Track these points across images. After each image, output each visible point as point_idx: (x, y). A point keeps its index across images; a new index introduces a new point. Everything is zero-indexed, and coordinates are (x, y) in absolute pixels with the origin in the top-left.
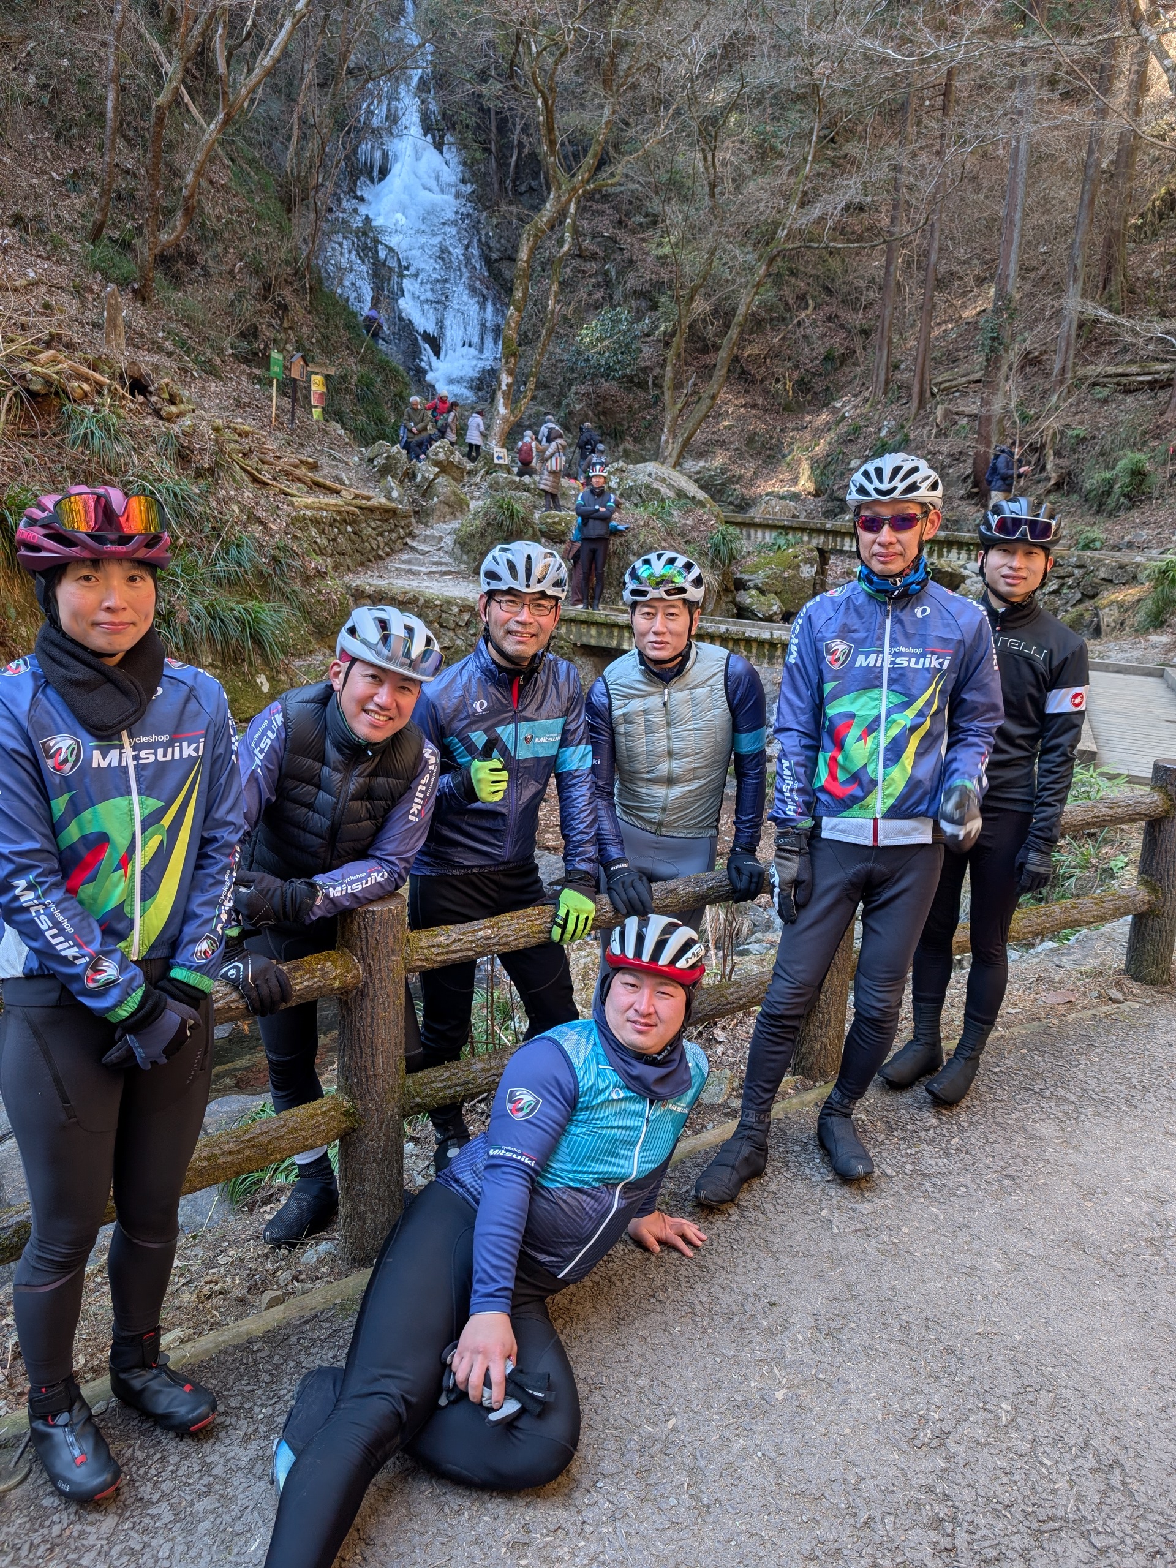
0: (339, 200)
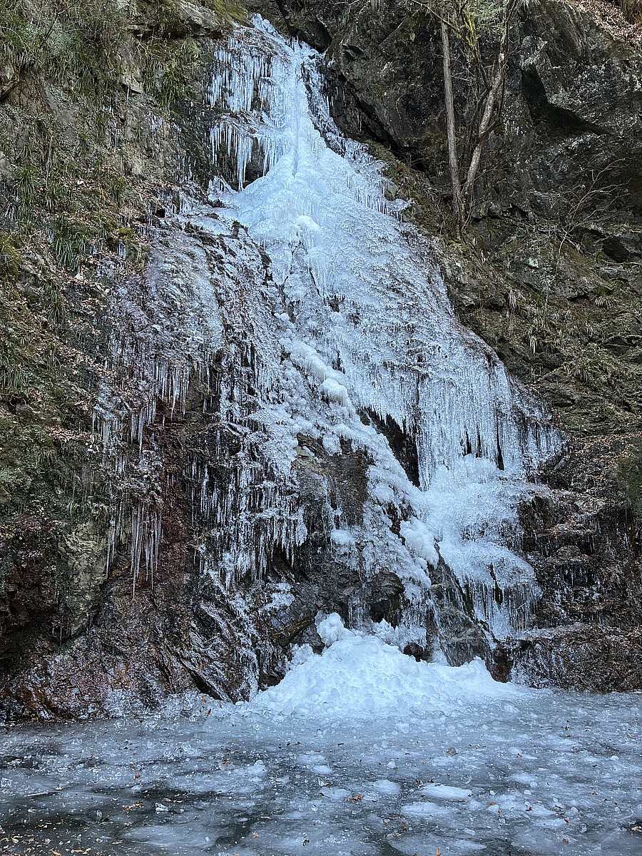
0: (177, 202)
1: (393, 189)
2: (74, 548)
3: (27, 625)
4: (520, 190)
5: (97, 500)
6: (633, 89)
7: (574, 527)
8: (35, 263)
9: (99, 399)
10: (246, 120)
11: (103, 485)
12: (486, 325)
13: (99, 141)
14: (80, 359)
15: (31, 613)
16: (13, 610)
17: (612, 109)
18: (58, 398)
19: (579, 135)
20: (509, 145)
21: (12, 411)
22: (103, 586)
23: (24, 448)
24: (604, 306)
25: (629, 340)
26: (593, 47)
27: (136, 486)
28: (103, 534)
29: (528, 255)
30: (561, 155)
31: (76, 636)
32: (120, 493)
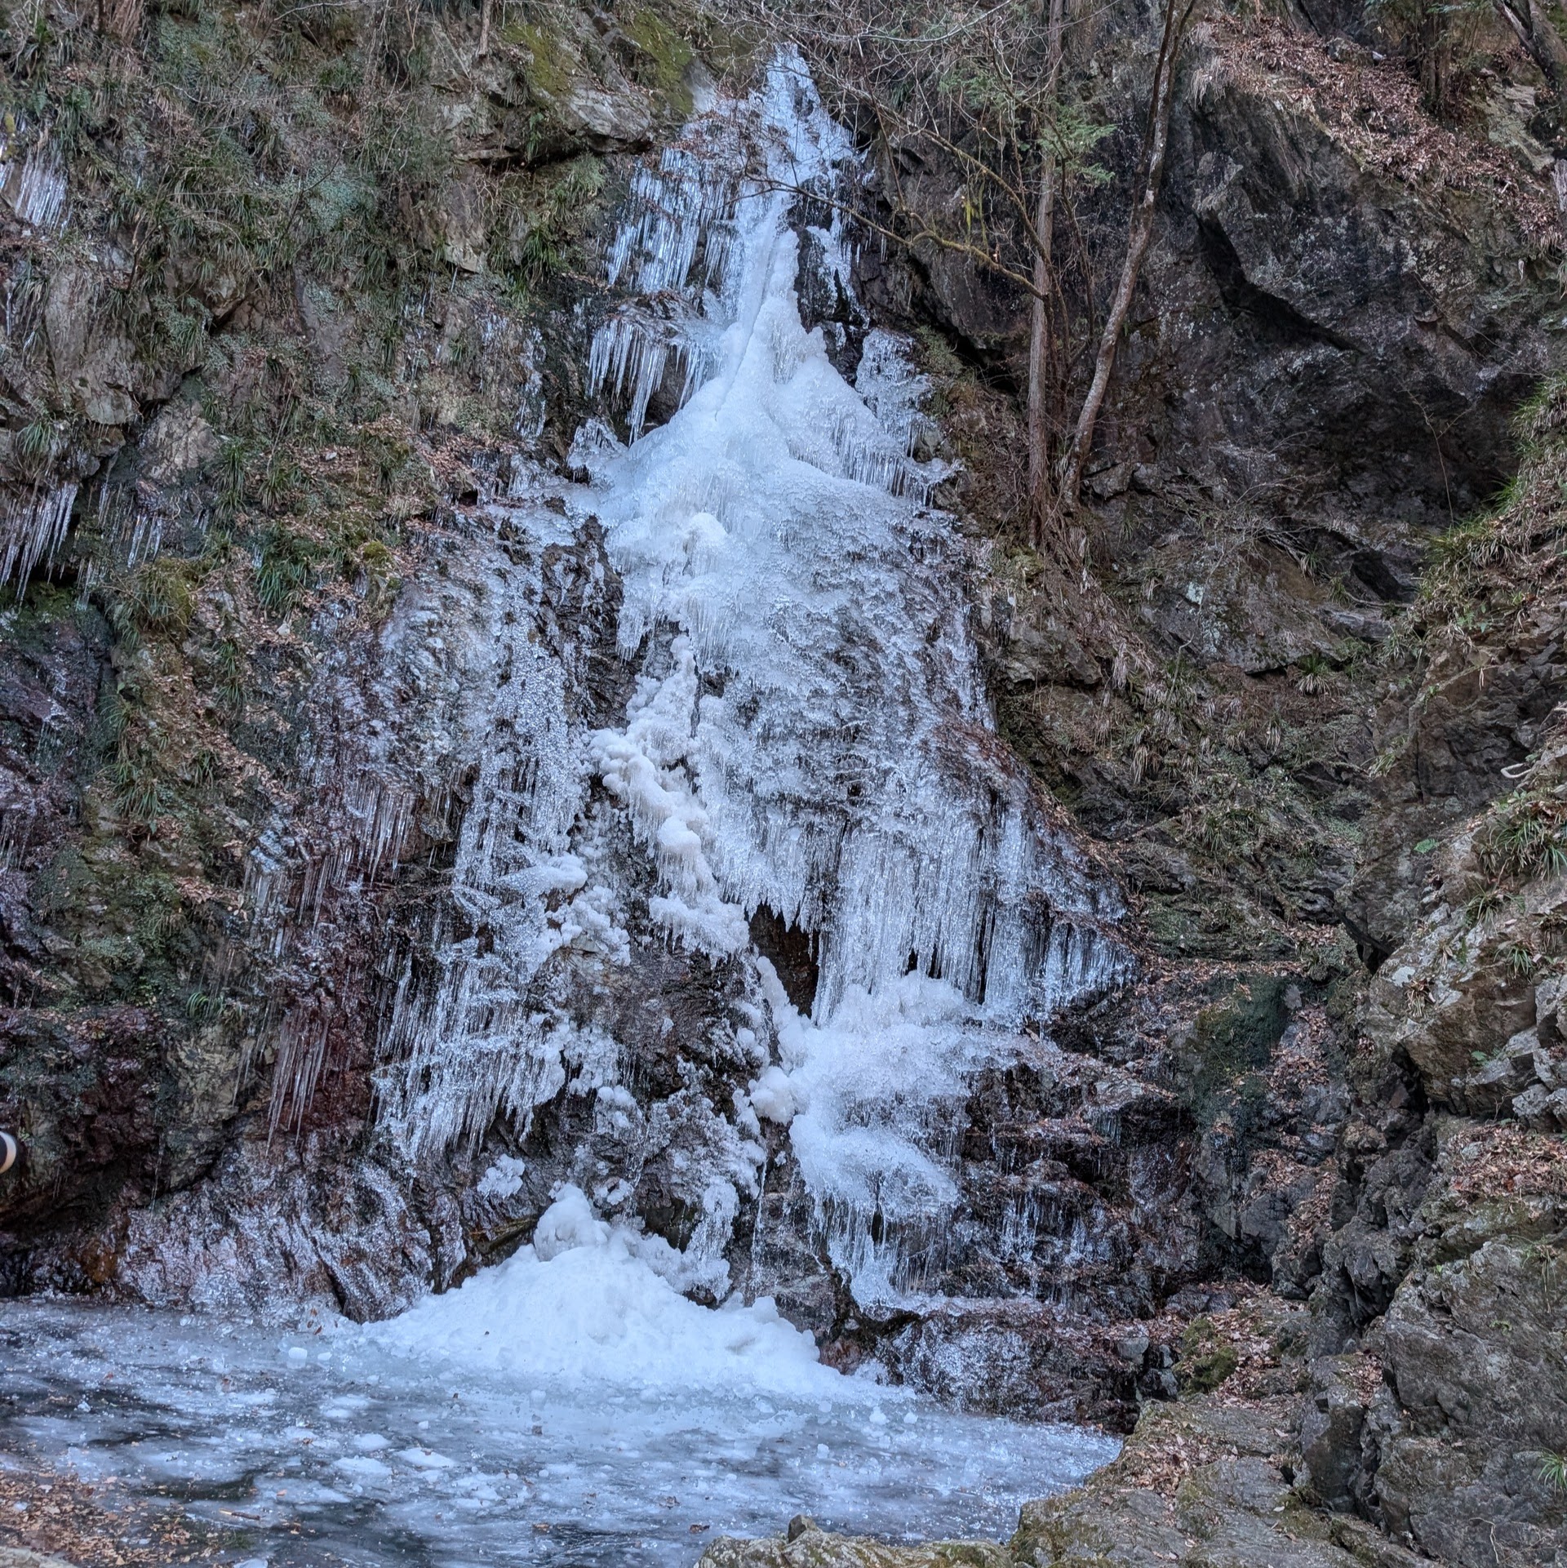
1: (934, 436)
2: (188, 1063)
3: (110, 1163)
4: (1195, 442)
5: (233, 994)
6: (1399, 268)
7: (1073, 1129)
8: (219, 607)
9: (262, 839)
10: (666, 310)
11: (245, 971)
12: (1053, 719)
13: (386, 371)
14: (250, 771)
15: (117, 1147)
16: (92, 1141)
17: (1362, 302)
18: (203, 834)
19: (1306, 346)
20: (1173, 357)
21: (134, 849)
22: (228, 1123)
23: (140, 907)
24: (1314, 694)
25: (1339, 770)
26: (1324, 182)
27: (294, 978)
28: (235, 1046)
29: (1190, 577)
30: (1277, 380)
31: (178, 1190)
32: (268, 987)
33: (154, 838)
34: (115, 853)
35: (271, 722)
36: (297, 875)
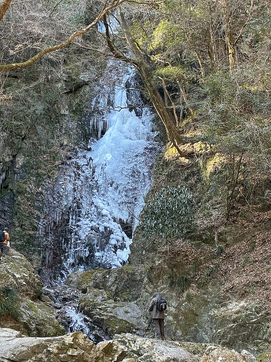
0: (76, 152)
1: (155, 127)
5: (38, 247)
8: (29, 187)
9: (40, 223)
11: (40, 243)
13: (53, 138)
14: (37, 213)
28: (40, 255)
32: (43, 245)
33: (24, 226)
34: (18, 229)
35: (39, 205)
36: (46, 228)
